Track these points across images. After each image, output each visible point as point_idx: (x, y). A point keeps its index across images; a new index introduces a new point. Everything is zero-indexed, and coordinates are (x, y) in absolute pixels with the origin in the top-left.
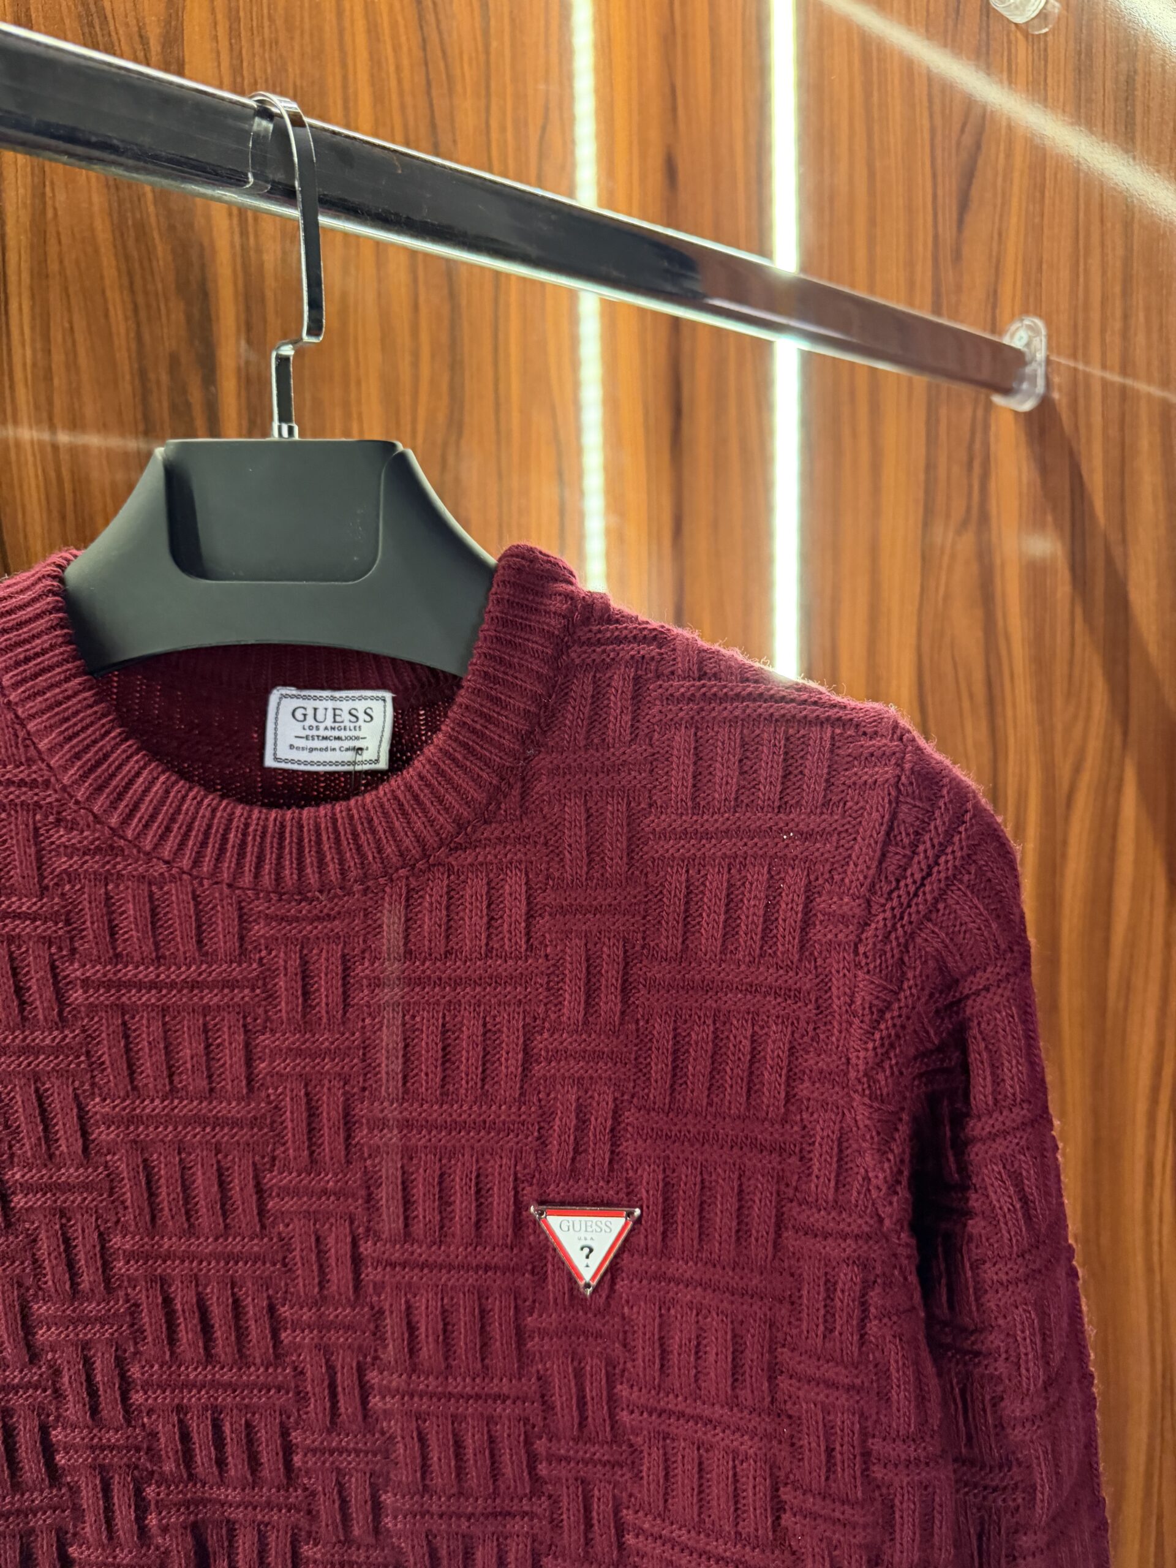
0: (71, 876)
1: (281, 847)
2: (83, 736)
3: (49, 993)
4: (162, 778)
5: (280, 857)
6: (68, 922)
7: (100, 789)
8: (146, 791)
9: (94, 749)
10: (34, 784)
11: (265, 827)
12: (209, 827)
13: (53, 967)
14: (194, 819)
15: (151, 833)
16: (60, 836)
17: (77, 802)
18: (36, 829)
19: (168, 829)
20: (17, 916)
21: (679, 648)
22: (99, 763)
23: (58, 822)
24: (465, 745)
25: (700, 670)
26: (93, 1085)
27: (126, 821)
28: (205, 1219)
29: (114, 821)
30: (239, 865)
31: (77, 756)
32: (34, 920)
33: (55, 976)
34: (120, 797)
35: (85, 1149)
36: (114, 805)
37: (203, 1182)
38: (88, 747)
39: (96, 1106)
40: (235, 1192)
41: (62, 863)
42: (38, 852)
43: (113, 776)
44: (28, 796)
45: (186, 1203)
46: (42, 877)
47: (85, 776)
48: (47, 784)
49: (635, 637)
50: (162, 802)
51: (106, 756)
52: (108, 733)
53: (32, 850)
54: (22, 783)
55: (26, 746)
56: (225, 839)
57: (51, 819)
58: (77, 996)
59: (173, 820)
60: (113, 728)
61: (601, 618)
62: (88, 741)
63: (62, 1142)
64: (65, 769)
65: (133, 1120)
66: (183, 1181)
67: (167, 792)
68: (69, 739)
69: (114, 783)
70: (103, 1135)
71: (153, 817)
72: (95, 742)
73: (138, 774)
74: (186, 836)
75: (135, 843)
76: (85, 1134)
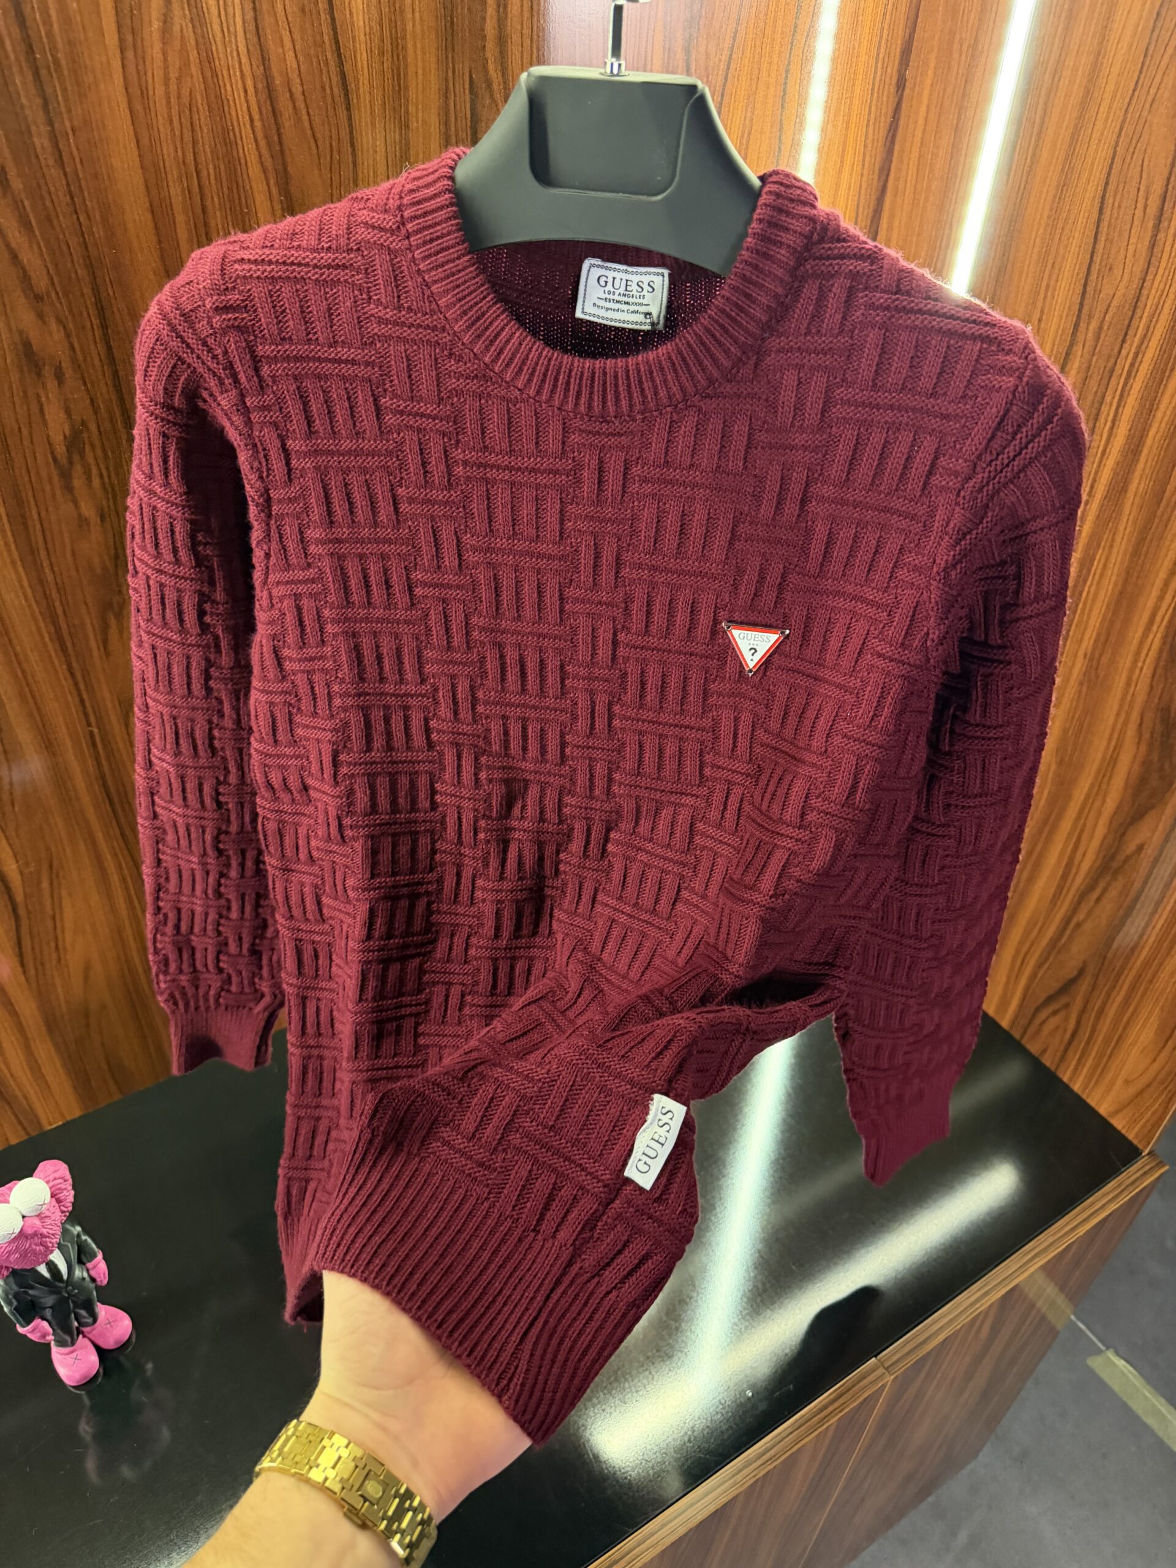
0: (458, 393)
1: (592, 387)
2: (469, 298)
3: (443, 467)
4: (518, 334)
5: (591, 393)
6: (455, 423)
7: (479, 336)
8: (508, 341)
9: (475, 309)
10: (434, 329)
11: (582, 373)
12: (547, 370)
13: (446, 451)
14: (537, 364)
15: (510, 370)
16: (451, 365)
17: (463, 344)
18: (436, 359)
19: (521, 370)
20: (422, 415)
21: (886, 266)
22: (478, 319)
23: (451, 354)
24: (722, 326)
25: (897, 286)
26: (467, 526)
27: (494, 361)
28: (529, 612)
29: (487, 360)
30: (566, 396)
31: (465, 313)
32: (434, 420)
33: (446, 456)
34: (491, 343)
35: (460, 565)
36: (487, 348)
37: (528, 591)
38: (472, 307)
39: (467, 539)
40: (547, 599)
41: (452, 383)
42: (437, 374)
43: (487, 329)
44: (432, 336)
45: (517, 602)
46: (439, 391)
47: (469, 327)
48: (444, 329)
49: (855, 255)
50: (517, 350)
51: (483, 314)
52: (485, 298)
53: (434, 373)
54: (428, 327)
55: (430, 302)
56: (556, 379)
57: (446, 353)
58: (459, 470)
59: (524, 363)
60: (488, 294)
61: (832, 237)
62: (472, 303)
63: (446, 559)
64: (457, 321)
65: (489, 550)
66: (517, 588)
67: (521, 344)
68: (460, 300)
69: (488, 333)
70: (471, 557)
71: (511, 360)
72: (476, 304)
73: (503, 329)
74: (532, 374)
75: (500, 375)
76: (460, 556)
